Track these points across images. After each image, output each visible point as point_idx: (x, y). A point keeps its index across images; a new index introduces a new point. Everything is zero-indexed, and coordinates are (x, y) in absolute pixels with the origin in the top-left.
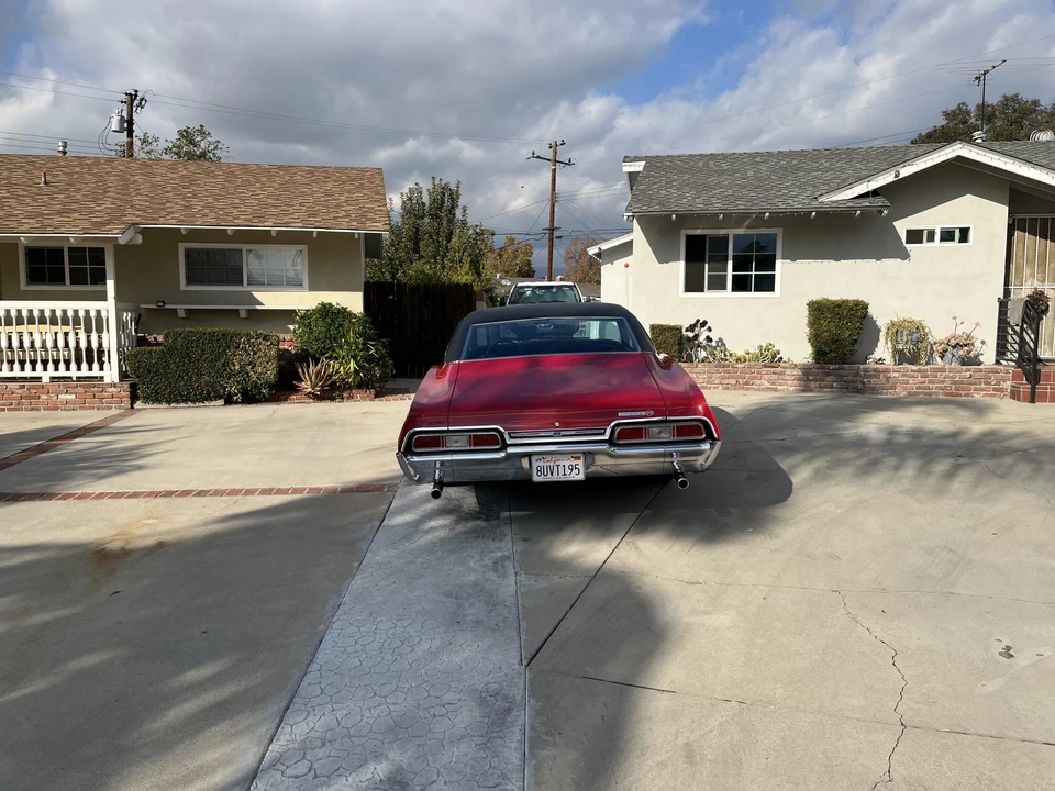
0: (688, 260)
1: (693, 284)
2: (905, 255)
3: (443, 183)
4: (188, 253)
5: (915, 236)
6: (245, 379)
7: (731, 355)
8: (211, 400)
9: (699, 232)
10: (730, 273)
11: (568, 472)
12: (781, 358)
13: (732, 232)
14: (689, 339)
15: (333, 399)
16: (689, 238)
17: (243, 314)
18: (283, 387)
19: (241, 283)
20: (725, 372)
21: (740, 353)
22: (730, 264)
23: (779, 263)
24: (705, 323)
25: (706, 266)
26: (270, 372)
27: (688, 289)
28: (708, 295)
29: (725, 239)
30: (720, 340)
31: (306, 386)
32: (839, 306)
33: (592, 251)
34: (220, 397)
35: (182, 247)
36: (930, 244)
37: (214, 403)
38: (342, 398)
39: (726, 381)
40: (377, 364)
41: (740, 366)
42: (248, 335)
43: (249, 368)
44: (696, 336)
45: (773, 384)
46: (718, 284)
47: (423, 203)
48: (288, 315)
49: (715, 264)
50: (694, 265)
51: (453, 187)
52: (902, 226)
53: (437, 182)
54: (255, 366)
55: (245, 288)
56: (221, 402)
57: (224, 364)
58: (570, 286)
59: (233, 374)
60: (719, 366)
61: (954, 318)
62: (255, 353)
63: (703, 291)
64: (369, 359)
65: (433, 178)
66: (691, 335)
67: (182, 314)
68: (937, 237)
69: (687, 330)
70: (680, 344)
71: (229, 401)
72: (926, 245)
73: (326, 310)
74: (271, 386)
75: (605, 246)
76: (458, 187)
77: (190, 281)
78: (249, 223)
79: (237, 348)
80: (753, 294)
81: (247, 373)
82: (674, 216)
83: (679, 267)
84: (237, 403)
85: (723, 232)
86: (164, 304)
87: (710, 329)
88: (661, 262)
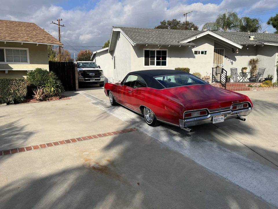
0: (145, 57)
1: (147, 64)
2: (194, 57)
5: (196, 52)
6: (15, 96)
8: (2, 104)
9: (148, 49)
10: (156, 61)
11: (221, 120)
13: (156, 50)
15: (46, 100)
16: (145, 51)
17: (7, 72)
18: (29, 97)
22: (156, 58)
23: (167, 58)
25: (150, 58)
26: (25, 92)
27: (145, 65)
29: (154, 51)
31: (37, 96)
32: (184, 69)
33: (94, 53)
34: (5, 102)
36: (199, 55)
37: (3, 105)
38: (48, 100)
40: (60, 88)
42: (16, 80)
43: (17, 91)
48: (25, 72)
49: (152, 58)
50: (147, 58)
52: (194, 50)
54: (19, 91)
55: (6, 63)
56: (5, 104)
57: (7, 91)
59: (10, 94)
61: (206, 72)
62: (19, 86)
63: (149, 65)
64: (57, 87)
68: (201, 53)
71: (8, 103)
72: (198, 55)
73: (39, 71)
74: (25, 97)
75: (98, 51)
78: (11, 40)
79: (12, 84)
80: (161, 66)
81: (16, 93)
82: (147, 45)
83: (143, 59)
84: (12, 104)
85: (154, 50)
88: (138, 57)
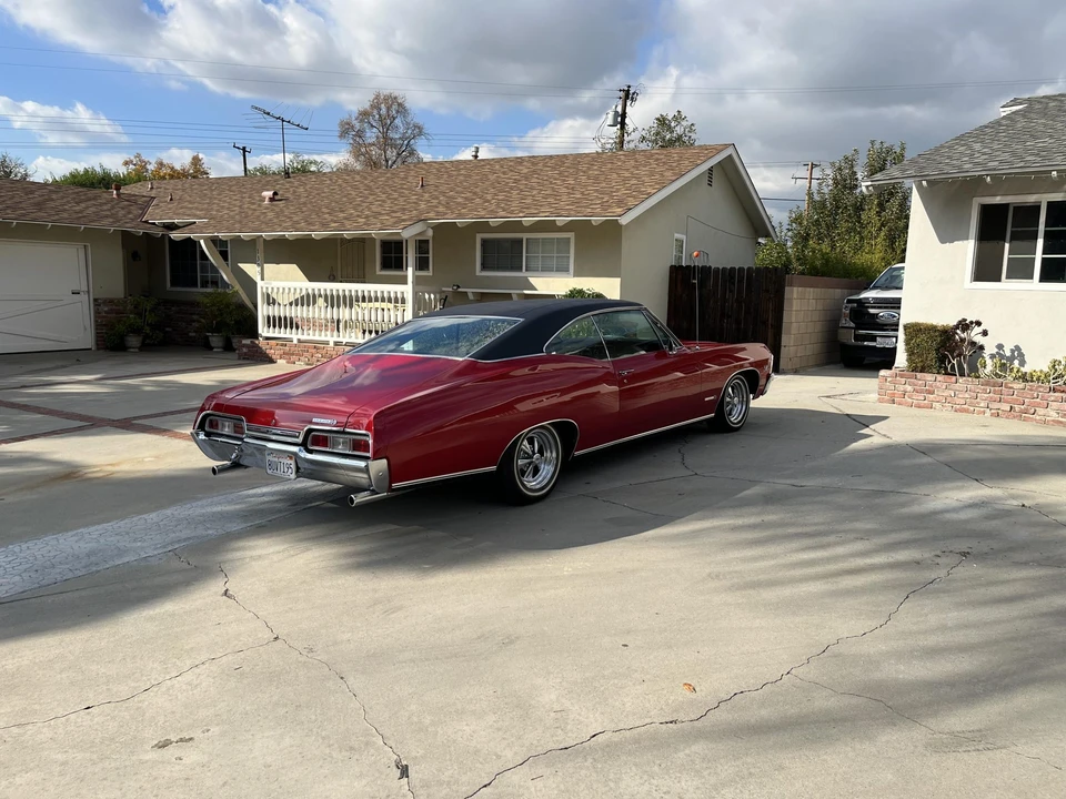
1: (986, 270)
3: (885, 145)
4: (485, 242)
9: (998, 200)
10: (1039, 256)
13: (1044, 199)
16: (984, 208)
17: (515, 298)
19: (520, 269)
22: (1040, 243)
24: (977, 324)
25: (1007, 245)
28: (1008, 286)
29: (1036, 208)
30: (1017, 348)
35: (479, 237)
39: (996, 405)
41: (1017, 385)
44: (962, 341)
46: (1021, 271)
49: (1017, 243)
50: (989, 245)
55: (523, 274)
63: (1000, 281)
65: (872, 142)
67: (471, 297)
77: (484, 267)
78: (507, 214)
83: (967, 249)
85: (1031, 199)
86: (459, 287)
87: (983, 333)
88: (942, 242)
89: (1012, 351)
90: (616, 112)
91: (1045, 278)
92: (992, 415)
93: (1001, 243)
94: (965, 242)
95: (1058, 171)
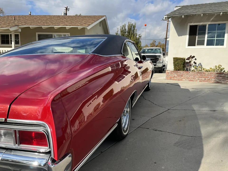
1: (191, 43)
3: (131, 23)
4: (39, 35)
7: (204, 69)
9: (195, 24)
10: (206, 39)
12: (225, 71)
13: (207, 23)
14: (187, 63)
16: (191, 26)
20: (200, 75)
21: (208, 68)
22: (206, 36)
23: (226, 35)
24: (194, 57)
27: (189, 45)
28: (197, 47)
30: (200, 64)
35: (37, 34)
39: (201, 79)
41: (207, 73)
44: (190, 62)
45: (220, 80)
46: (201, 43)
47: (126, 29)
50: (192, 36)
51: (134, 24)
53: (130, 23)
58: (159, 49)
60: (198, 73)
66: (188, 61)
69: (187, 59)
70: (183, 64)
76: (135, 24)
78: (48, 25)
80: (215, 47)
82: (183, 16)
85: (204, 23)
87: (196, 59)
89: (199, 64)
90: (64, 13)
91: (207, 45)
92: (199, 81)
93: (195, 36)
94: (185, 36)
95: (223, 12)
